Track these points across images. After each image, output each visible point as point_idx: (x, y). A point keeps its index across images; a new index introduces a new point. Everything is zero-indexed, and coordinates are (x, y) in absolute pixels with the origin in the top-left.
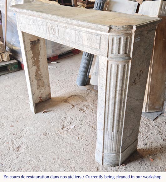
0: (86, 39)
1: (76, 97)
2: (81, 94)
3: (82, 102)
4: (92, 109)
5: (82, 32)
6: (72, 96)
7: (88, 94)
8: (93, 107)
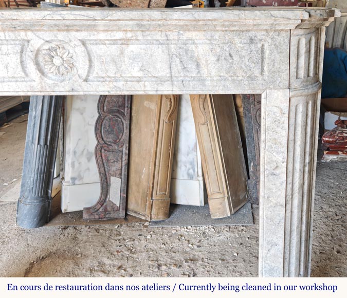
0: (213, 59)
1: (47, 261)
2: (55, 248)
3: (77, 264)
4: (120, 268)
5: (194, 43)
6: (32, 264)
7: (75, 238)
8: (118, 263)
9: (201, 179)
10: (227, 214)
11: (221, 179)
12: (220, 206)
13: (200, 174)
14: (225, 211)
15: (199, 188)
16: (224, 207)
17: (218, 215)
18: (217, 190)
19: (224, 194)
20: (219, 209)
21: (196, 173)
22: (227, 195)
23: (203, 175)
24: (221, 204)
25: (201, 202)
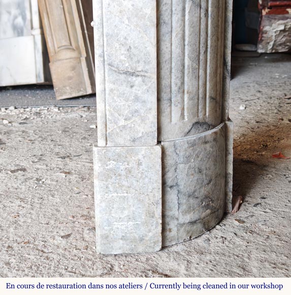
9: (37, 32)
10: (85, 90)
11: (73, 23)
12: (71, 74)
13: (36, 23)
14: (82, 83)
15: (35, 48)
16: (80, 75)
17: (69, 91)
18: (65, 43)
19: (80, 53)
20: (70, 78)
21: (28, 23)
22: (84, 55)
23: (41, 27)
24: (74, 68)
25: (37, 76)
